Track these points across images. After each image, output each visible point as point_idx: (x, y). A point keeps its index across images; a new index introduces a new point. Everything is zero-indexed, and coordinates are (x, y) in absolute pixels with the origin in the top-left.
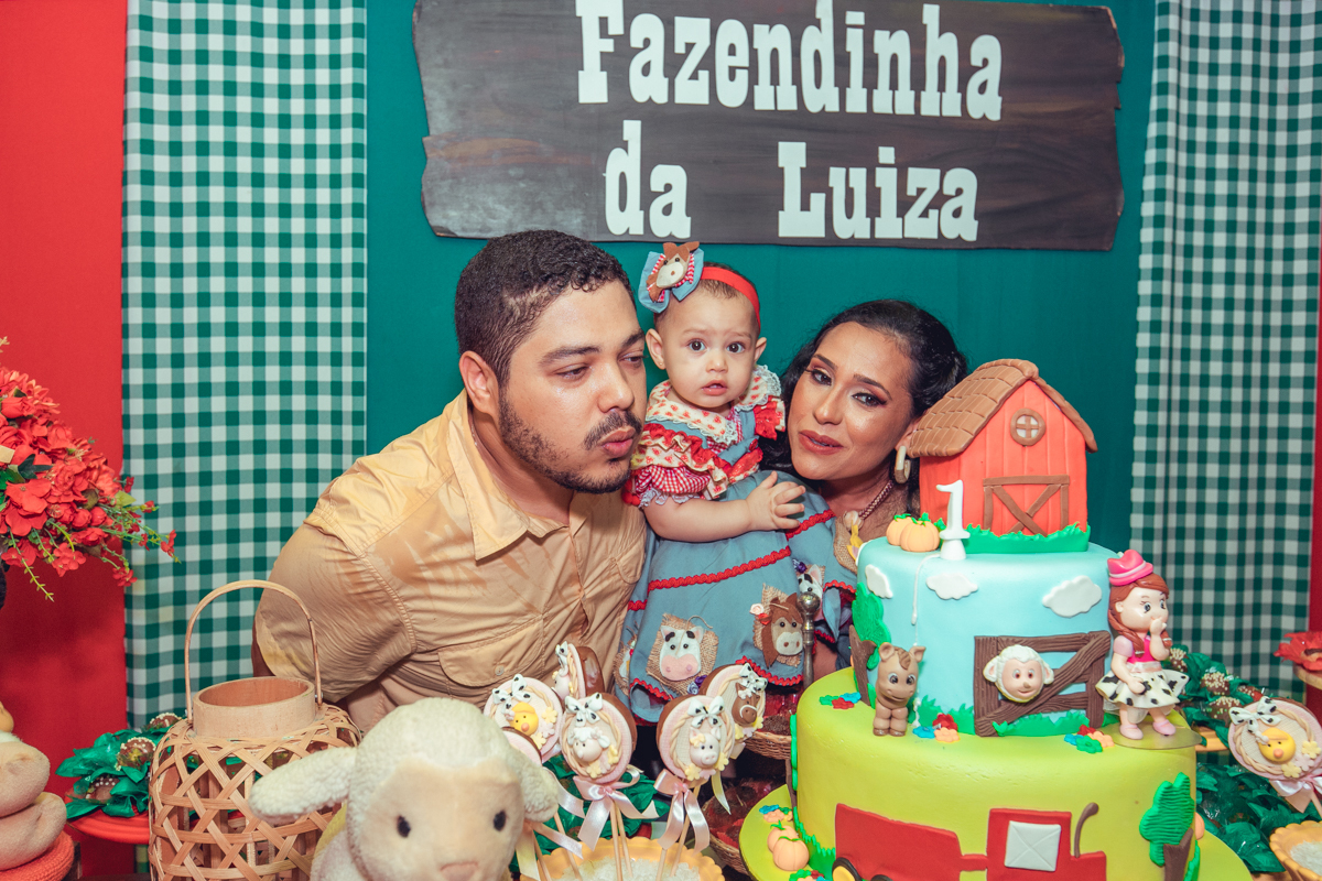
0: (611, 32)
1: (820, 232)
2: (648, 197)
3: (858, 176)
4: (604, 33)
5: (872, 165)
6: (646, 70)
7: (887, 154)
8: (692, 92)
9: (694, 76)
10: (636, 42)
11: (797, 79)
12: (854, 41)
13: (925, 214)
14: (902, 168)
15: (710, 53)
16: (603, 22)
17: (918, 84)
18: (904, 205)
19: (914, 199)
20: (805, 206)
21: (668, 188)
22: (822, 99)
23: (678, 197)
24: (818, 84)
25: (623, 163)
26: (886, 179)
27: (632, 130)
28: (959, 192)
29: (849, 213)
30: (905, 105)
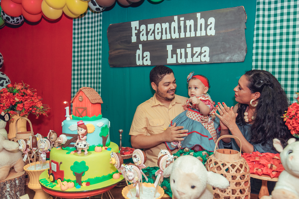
0: (137, 29)
1: (175, 62)
2: (143, 58)
3: (183, 50)
4: (136, 30)
5: (186, 48)
6: (143, 35)
7: (189, 45)
8: (151, 38)
9: (151, 35)
10: (141, 30)
11: (170, 33)
12: (182, 23)
13: (197, 57)
14: (192, 48)
15: (154, 30)
16: (136, 27)
17: (196, 30)
18: (193, 55)
19: (195, 54)
20: (172, 57)
21: (147, 56)
22: (175, 36)
23: (148, 58)
24: (175, 33)
25: (139, 52)
26: (189, 51)
27: (140, 46)
28: (205, 51)
29: (181, 58)
30: (193, 35)
